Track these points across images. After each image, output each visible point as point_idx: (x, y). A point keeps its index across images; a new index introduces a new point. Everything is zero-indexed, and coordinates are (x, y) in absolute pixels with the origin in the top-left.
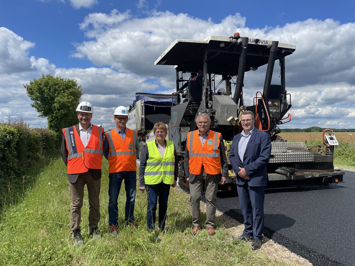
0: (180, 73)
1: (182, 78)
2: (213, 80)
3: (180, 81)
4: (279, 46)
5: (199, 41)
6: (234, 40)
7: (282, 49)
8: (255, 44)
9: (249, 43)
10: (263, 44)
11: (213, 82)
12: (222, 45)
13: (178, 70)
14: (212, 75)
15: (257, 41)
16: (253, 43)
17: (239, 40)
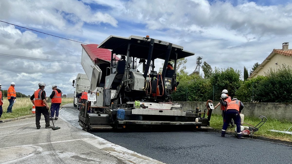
0: (114, 54)
1: (115, 58)
2: (135, 62)
3: (114, 60)
4: (173, 46)
5: (125, 38)
6: (146, 39)
7: (175, 48)
8: (159, 43)
9: (155, 42)
10: (164, 44)
11: (136, 63)
12: (139, 42)
13: (113, 53)
14: (135, 58)
15: (160, 42)
16: (158, 43)
17: (149, 40)
